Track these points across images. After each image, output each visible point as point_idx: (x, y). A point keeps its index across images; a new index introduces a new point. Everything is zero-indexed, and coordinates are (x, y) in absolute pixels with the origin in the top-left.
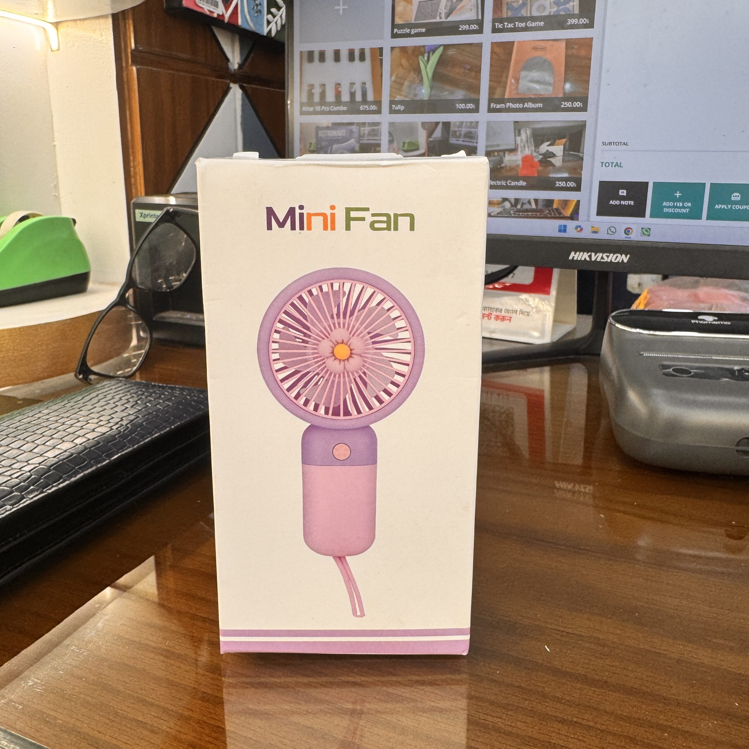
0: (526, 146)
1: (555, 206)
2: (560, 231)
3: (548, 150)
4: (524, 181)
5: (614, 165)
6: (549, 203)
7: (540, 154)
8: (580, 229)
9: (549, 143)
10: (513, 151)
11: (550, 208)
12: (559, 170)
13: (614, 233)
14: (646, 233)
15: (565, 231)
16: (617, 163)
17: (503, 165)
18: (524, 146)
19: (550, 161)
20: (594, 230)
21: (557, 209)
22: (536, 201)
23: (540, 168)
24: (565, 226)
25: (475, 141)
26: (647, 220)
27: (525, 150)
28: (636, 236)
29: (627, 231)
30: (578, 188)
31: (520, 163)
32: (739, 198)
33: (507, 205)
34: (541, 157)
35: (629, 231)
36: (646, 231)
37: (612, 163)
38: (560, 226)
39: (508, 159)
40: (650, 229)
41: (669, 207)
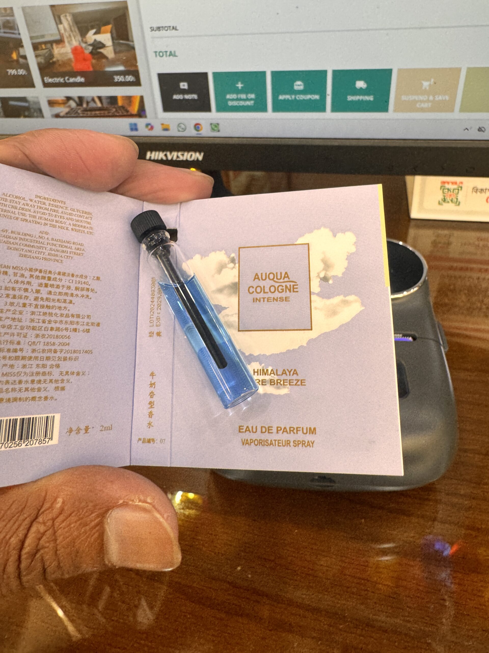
0: (71, 35)
1: (120, 103)
2: (132, 129)
3: (95, 40)
4: (82, 76)
5: (168, 53)
6: (113, 100)
7: (90, 45)
8: (150, 126)
9: (94, 31)
10: (60, 42)
11: (116, 106)
12: (113, 63)
13: (184, 130)
14: (216, 129)
15: (136, 130)
16: (171, 52)
17: (54, 60)
18: (70, 36)
19: (101, 53)
20: (165, 127)
21: (123, 107)
22: (100, 98)
23: (94, 61)
24: (135, 125)
25: (16, 32)
26: (214, 115)
27: (71, 40)
28: (206, 132)
29: (197, 127)
30: (137, 83)
31: (71, 56)
32: (302, 88)
33: (73, 104)
34: (91, 48)
35: (198, 127)
36: (216, 126)
37: (166, 52)
38: (131, 124)
39: (57, 51)
40: (218, 124)
41: (233, 100)
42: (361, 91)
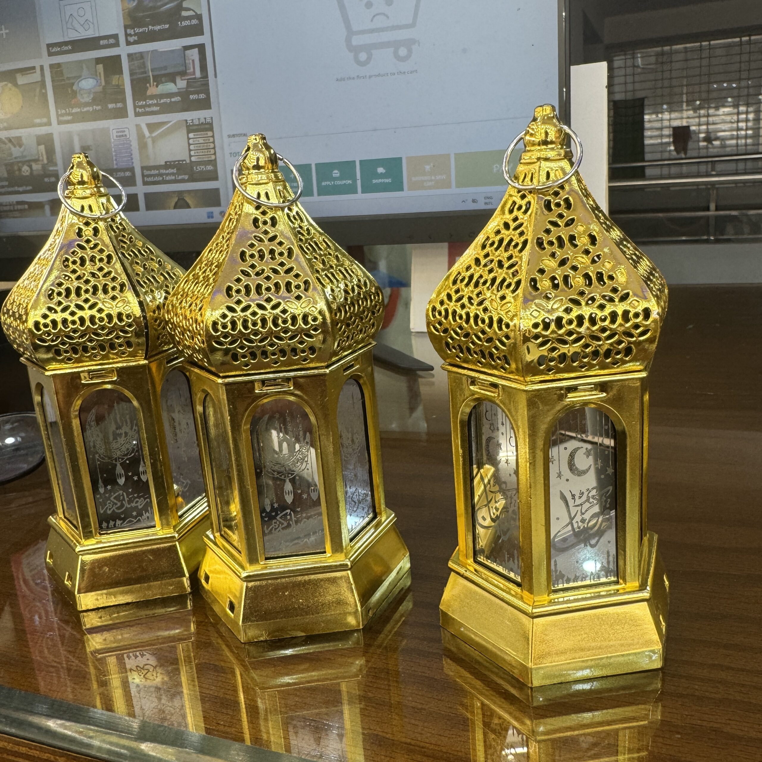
2: (209, 217)
15: (212, 217)
24: (212, 213)
30: (216, 178)
32: (338, 175)
37: (238, 153)
38: (208, 213)
42: (382, 176)
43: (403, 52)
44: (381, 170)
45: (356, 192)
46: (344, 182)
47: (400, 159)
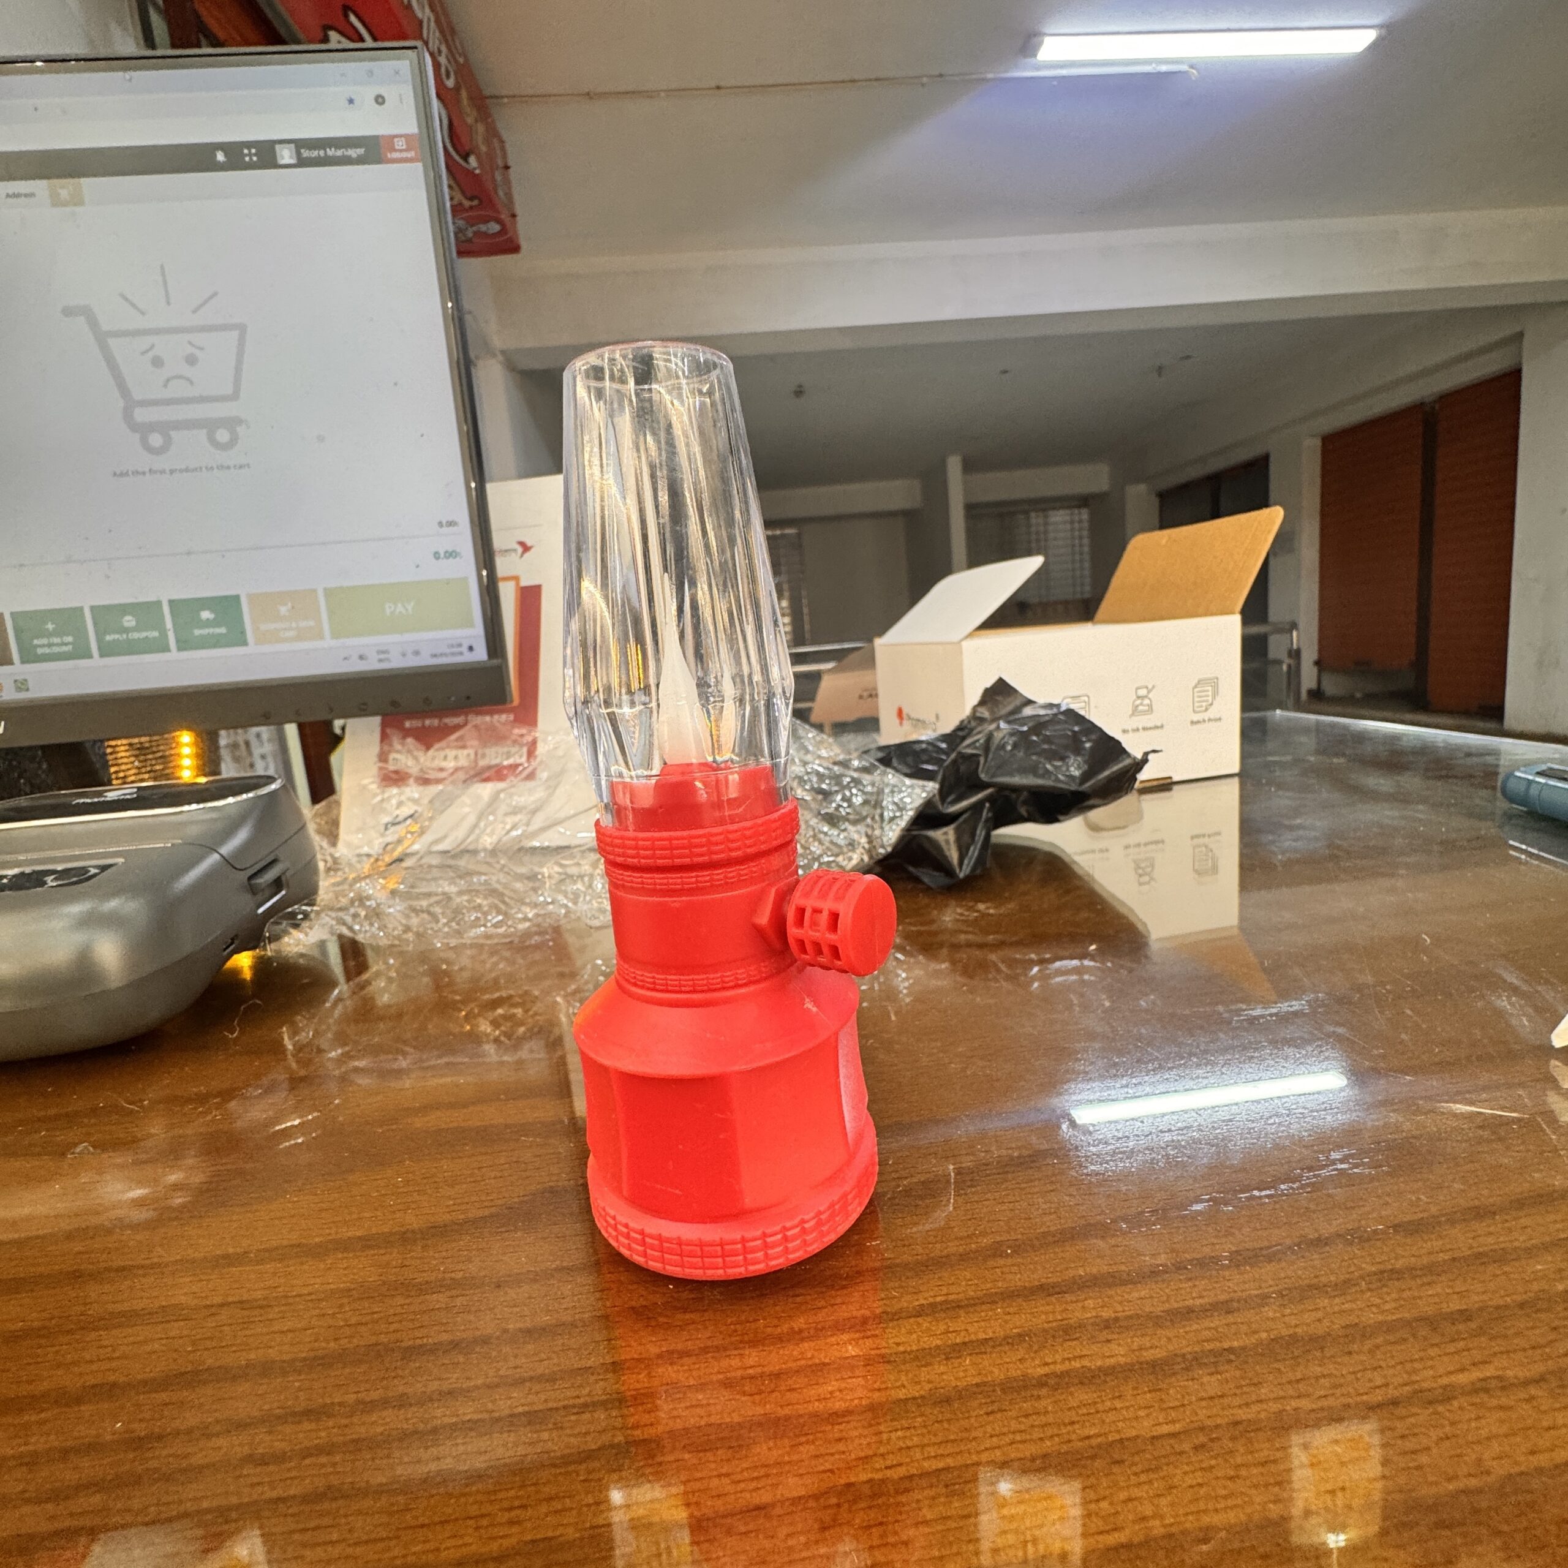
14: (23, 688)
26: (18, 669)
28: (10, 694)
32: (134, 623)
36: (23, 685)
40: (25, 681)
41: (43, 646)
42: (208, 624)
43: (223, 436)
44: (206, 615)
45: (166, 649)
46: (144, 634)
47: (237, 598)
